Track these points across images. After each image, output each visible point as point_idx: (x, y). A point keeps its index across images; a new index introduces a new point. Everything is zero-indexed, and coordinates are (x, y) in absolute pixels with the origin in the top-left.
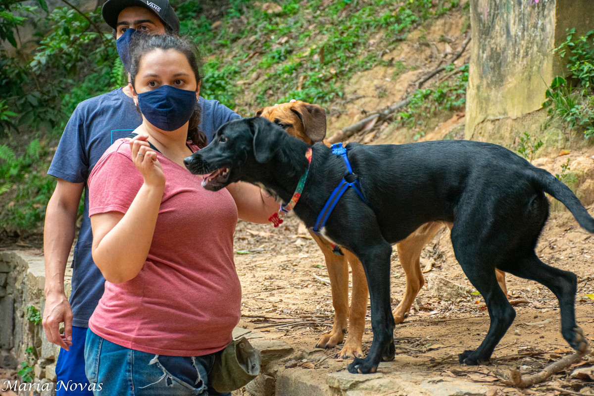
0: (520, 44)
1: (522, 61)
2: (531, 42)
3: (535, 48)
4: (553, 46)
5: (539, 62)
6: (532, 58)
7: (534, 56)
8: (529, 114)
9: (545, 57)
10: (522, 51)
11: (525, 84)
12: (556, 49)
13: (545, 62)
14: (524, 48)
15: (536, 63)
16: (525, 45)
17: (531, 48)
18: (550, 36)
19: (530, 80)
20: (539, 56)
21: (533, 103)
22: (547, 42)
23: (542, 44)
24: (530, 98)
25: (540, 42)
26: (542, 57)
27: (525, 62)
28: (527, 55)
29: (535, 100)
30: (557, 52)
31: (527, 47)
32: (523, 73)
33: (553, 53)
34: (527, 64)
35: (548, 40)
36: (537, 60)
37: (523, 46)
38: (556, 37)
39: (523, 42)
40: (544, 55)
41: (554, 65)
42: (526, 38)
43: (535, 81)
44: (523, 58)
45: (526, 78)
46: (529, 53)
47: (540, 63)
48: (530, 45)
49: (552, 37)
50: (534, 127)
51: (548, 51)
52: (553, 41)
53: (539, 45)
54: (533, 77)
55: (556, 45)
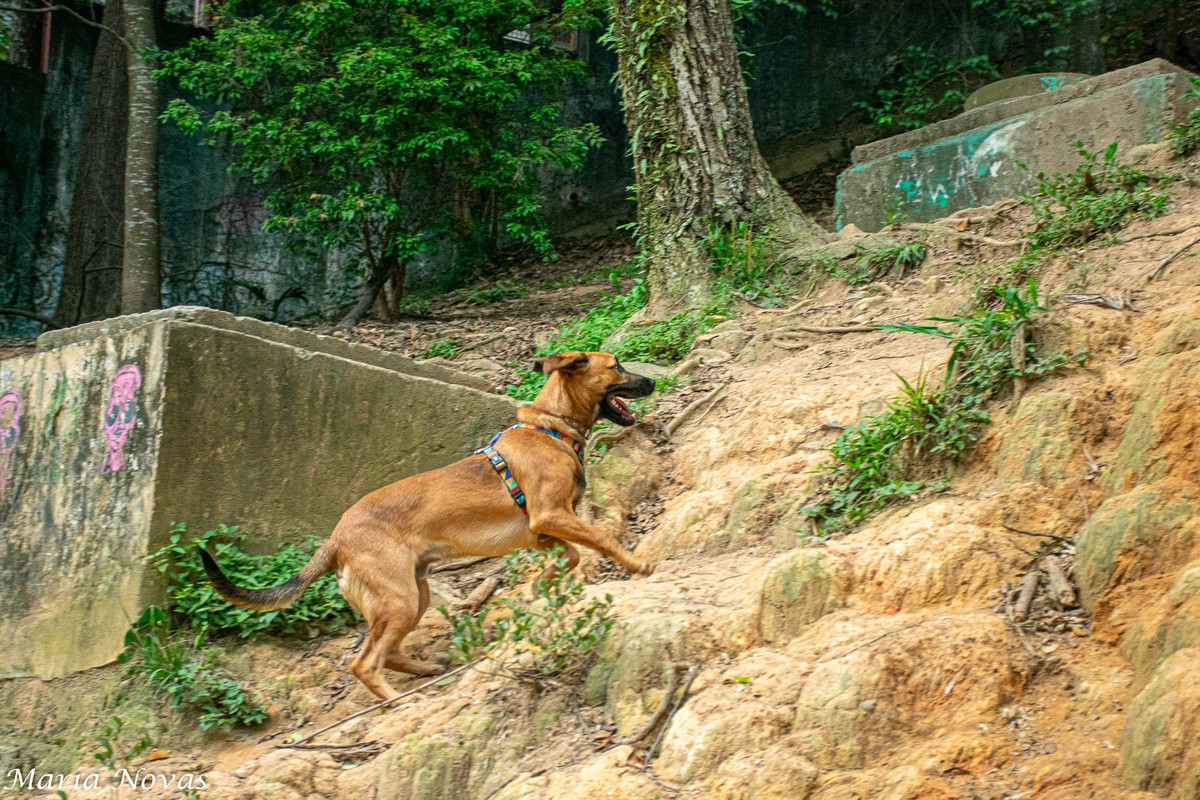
0: (74, 541)
1: (76, 572)
2: (98, 540)
3: (106, 551)
4: (144, 550)
5: (111, 577)
6: (97, 569)
7: (102, 565)
8: (81, 672)
9: (127, 569)
10: (75, 555)
11: (78, 615)
12: (151, 557)
13: (126, 579)
14: (81, 549)
15: (105, 578)
16: (83, 544)
17: (96, 549)
18: (139, 531)
19: (89, 608)
20: (113, 566)
21: (92, 652)
22: (132, 543)
23: (121, 544)
24: (85, 642)
25: (115, 540)
26: (119, 568)
27: (81, 575)
28: (87, 562)
29: (96, 648)
30: (152, 562)
31: (89, 549)
32: (76, 595)
33: (144, 562)
34: (86, 579)
35: (136, 538)
36: (108, 574)
37: (78, 545)
38: (151, 534)
39: (79, 539)
40: (123, 565)
41: (144, 585)
42: (87, 531)
43: (101, 612)
44: (78, 566)
45: (82, 605)
46: (93, 559)
47: (115, 578)
48: (95, 545)
49: (143, 533)
50: (89, 698)
51: (134, 557)
52: (146, 541)
53: (115, 547)
54: (95, 605)
55: (152, 548)
